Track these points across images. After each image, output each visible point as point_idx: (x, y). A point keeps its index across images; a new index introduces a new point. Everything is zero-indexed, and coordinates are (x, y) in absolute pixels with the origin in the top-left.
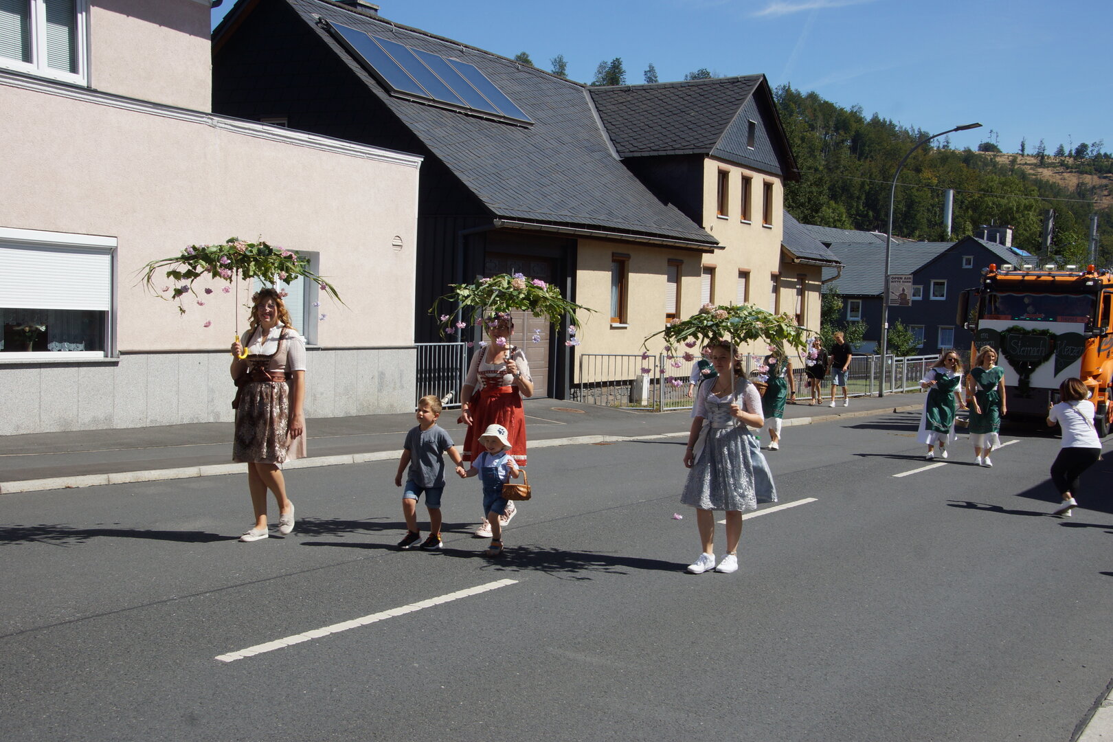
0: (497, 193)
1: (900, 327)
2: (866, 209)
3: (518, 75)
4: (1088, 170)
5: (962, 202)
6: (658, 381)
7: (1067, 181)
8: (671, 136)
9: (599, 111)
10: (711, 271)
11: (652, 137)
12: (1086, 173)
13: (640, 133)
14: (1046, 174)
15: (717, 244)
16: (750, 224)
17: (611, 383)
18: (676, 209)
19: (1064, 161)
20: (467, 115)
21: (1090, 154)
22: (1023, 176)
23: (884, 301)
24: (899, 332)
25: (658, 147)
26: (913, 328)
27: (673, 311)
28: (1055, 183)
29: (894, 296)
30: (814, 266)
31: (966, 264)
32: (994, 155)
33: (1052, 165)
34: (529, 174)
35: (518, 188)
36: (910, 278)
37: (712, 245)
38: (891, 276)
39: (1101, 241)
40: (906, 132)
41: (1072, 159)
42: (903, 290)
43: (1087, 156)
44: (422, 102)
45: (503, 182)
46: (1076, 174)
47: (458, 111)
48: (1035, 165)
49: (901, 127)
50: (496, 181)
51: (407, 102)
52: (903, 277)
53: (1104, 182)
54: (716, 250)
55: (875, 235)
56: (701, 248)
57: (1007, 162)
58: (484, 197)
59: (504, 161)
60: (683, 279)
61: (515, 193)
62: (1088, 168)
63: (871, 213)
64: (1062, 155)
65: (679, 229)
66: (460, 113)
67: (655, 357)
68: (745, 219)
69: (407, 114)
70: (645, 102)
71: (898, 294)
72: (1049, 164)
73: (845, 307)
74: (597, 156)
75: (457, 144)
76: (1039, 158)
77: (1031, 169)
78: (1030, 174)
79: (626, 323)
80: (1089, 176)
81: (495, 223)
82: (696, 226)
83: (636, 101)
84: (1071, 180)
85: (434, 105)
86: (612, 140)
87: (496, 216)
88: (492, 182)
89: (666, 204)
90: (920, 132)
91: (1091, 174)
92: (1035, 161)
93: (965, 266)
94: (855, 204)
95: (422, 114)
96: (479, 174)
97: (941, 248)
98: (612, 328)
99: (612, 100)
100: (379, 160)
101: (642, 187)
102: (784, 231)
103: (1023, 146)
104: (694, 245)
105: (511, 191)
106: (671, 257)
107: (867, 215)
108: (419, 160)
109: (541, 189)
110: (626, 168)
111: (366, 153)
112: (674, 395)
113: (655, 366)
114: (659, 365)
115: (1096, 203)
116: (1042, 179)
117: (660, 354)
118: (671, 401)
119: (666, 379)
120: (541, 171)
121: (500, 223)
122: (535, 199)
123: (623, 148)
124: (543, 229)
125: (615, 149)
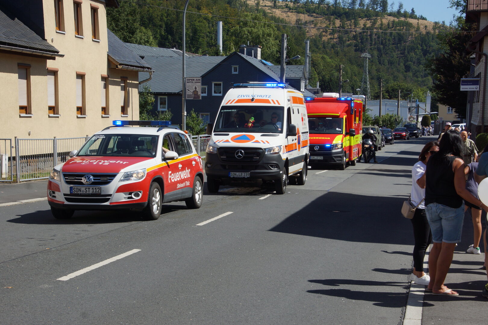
1: (194, 115)
2: (166, 34)
4: (302, 11)
5: (228, 31)
6: (14, 158)
7: (290, 18)
10: (54, 73)
12: (301, 13)
14: (278, 13)
15: (58, 52)
16: (83, 38)
19: (288, 4)
22: (265, 14)
23: (183, 96)
24: (193, 118)
26: (202, 116)
27: (25, 104)
28: (283, 19)
29: (189, 92)
30: (132, 71)
31: (234, 71)
33: (281, 7)
36: (199, 80)
37: (53, 54)
38: (187, 79)
39: (312, 57)
41: (292, 3)
42: (196, 88)
43: (301, 2)
46: (295, 14)
48: (271, 7)
52: (195, 79)
53: (312, 19)
54: (57, 58)
55: (174, 51)
56: (44, 55)
57: (254, 4)
60: (33, 78)
62: (302, 10)
63: (170, 37)
65: (26, 40)
67: (11, 140)
68: (78, 35)
71: (192, 91)
72: (279, 6)
73: (156, 101)
77: (269, 9)
78: (268, 13)
80: (303, 15)
82: (39, 38)
84: (292, 17)
89: (13, 19)
91: (304, 13)
92: (271, 4)
93: (233, 73)
94: (159, 30)
97: (218, 60)
102: (108, 44)
104: (39, 53)
106: (20, 62)
107: (167, 39)
112: (30, 169)
113: (11, 147)
114: (14, 147)
115: (308, 32)
116: (276, 16)
117: (15, 137)
118: (27, 173)
119: (22, 157)
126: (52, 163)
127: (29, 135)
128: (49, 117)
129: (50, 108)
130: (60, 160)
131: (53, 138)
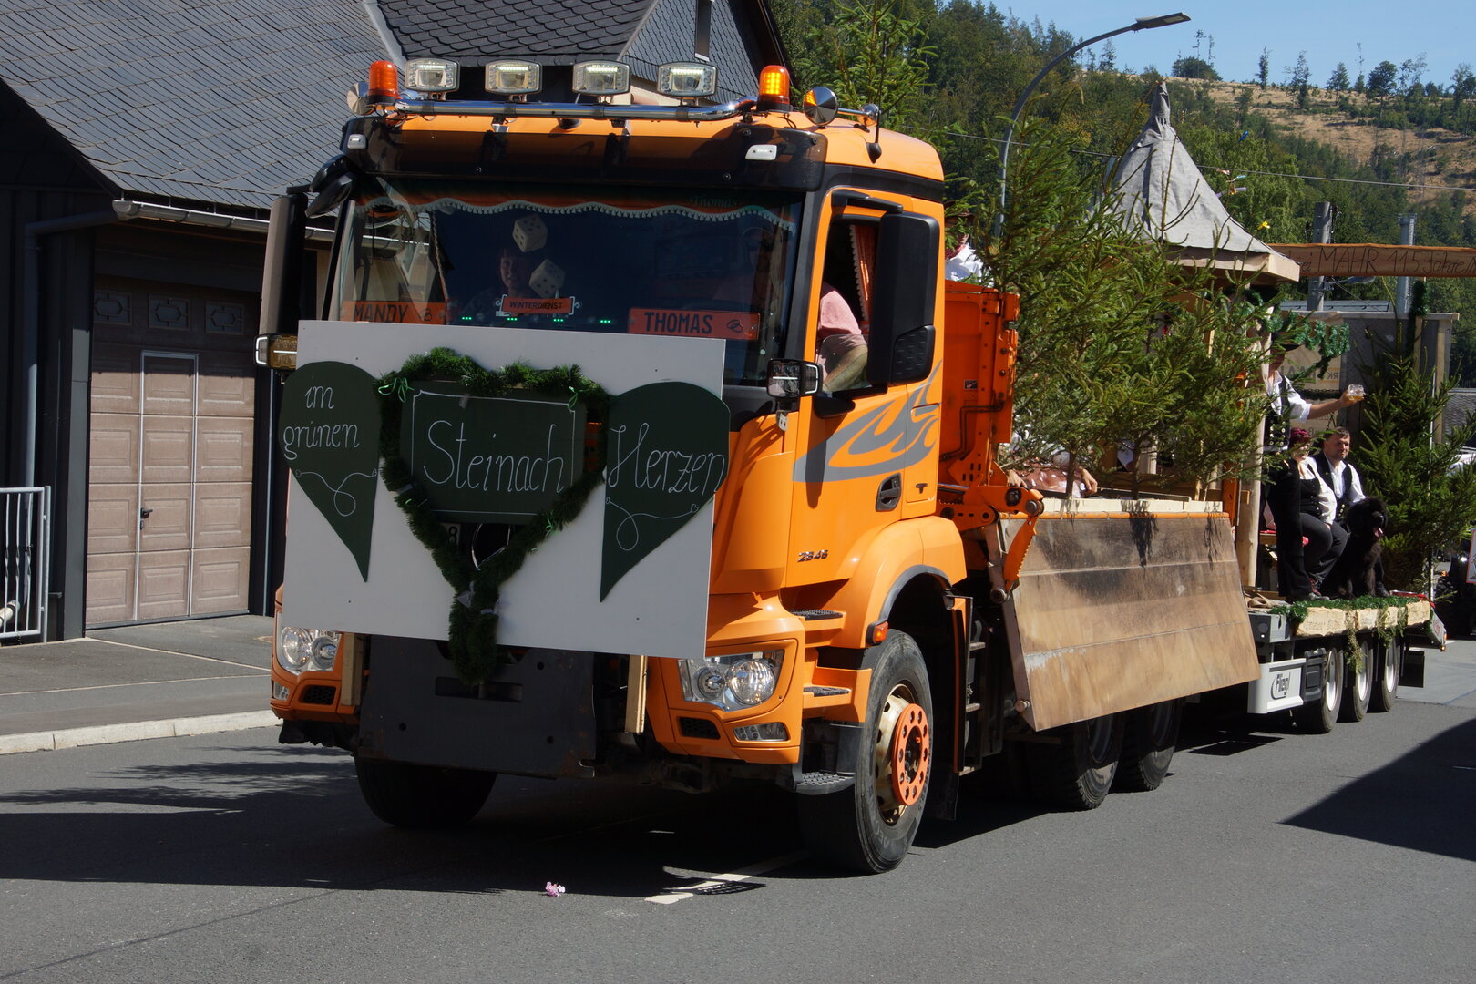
0: (120, 139)
4: (1396, 119)
7: (1353, 143)
8: (526, 23)
11: (483, 24)
12: (1392, 126)
13: (456, 13)
14: (1311, 127)
19: (1347, 99)
21: (1399, 85)
22: (1265, 131)
28: (1328, 146)
32: (1205, 86)
33: (1323, 108)
34: (195, 97)
35: (169, 127)
40: (1025, 32)
41: (1363, 95)
43: (1393, 90)
45: (133, 112)
46: (1372, 128)
48: (1289, 107)
49: (1014, 22)
50: (118, 110)
53: (1429, 144)
57: (1231, 99)
58: (88, 143)
59: (134, 64)
61: (164, 141)
62: (1395, 116)
64: (1344, 86)
72: (1316, 105)
74: (356, 60)
76: (1298, 93)
77: (1280, 116)
78: (1278, 127)
80: (1398, 133)
81: (116, 208)
84: (1360, 142)
86: (390, 27)
87: (119, 192)
88: (108, 113)
90: (1053, 32)
91: (1401, 128)
92: (1288, 100)
96: (74, 91)
103: (1263, 65)
105: (153, 134)
109: (228, 134)
115: (1411, 188)
116: (1303, 136)
120: (224, 88)
121: (128, 210)
122: (216, 157)
123: (418, 47)
124: (232, 227)
125: (400, 47)
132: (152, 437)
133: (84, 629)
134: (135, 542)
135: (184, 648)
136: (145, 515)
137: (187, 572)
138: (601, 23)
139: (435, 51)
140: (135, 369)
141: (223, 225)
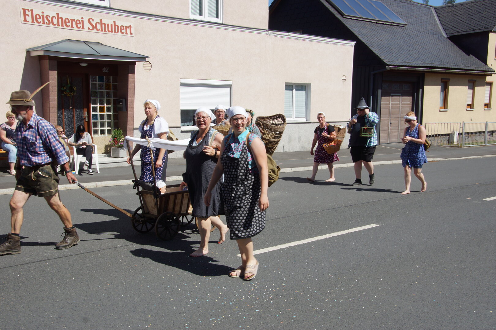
0: (388, 55)
3: (401, 4)
6: (461, 134)
8: (473, 24)
9: (438, 16)
10: (490, 84)
11: (463, 26)
13: (457, 24)
15: (494, 72)
17: (439, 135)
18: (474, 57)
20: (377, 23)
25: (466, 30)
27: (470, 103)
34: (403, 46)
35: (397, 52)
37: (491, 72)
44: (357, 19)
45: (391, 50)
47: (373, 21)
50: (388, 50)
51: (351, 20)
54: (493, 75)
56: (485, 74)
58: (382, 57)
59: (392, 41)
60: (477, 88)
61: (396, 55)
65: (475, 66)
66: (373, 22)
67: (460, 123)
69: (350, 25)
70: (461, 10)
74: (436, 36)
75: (372, 36)
79: (447, 109)
81: (386, 68)
82: (483, 64)
83: (457, 10)
85: (362, 20)
86: (444, 29)
87: (387, 65)
88: (386, 51)
89: (469, 55)
95: (357, 24)
96: (381, 48)
98: (440, 111)
99: (445, 11)
100: (336, 44)
101: (457, 48)
104: (482, 73)
105: (394, 54)
106: (469, 79)
108: (354, 43)
109: (409, 53)
110: (449, 41)
111: (331, 42)
112: (470, 140)
113: (460, 127)
114: (462, 127)
117: (463, 122)
118: (468, 142)
119: (466, 133)
120: (409, 44)
121: (389, 68)
122: (406, 57)
123: (449, 32)
124: (409, 69)
125: (445, 33)
126: (484, 137)
127: (471, 120)
128: (484, 110)
129: (486, 105)
130: (489, 135)
131: (486, 122)
132: (392, 110)
133: (379, 144)
134: (389, 129)
135: (397, 148)
136: (391, 124)
137: (398, 134)
138: (490, 22)
139: (453, 32)
140: (389, 96)
141: (406, 69)
